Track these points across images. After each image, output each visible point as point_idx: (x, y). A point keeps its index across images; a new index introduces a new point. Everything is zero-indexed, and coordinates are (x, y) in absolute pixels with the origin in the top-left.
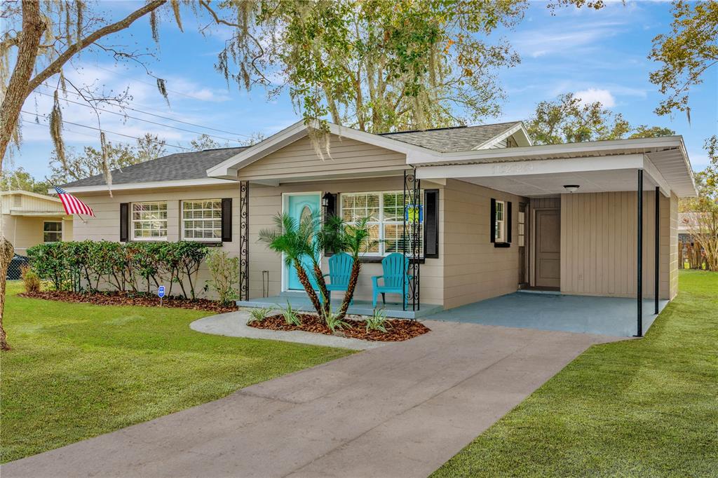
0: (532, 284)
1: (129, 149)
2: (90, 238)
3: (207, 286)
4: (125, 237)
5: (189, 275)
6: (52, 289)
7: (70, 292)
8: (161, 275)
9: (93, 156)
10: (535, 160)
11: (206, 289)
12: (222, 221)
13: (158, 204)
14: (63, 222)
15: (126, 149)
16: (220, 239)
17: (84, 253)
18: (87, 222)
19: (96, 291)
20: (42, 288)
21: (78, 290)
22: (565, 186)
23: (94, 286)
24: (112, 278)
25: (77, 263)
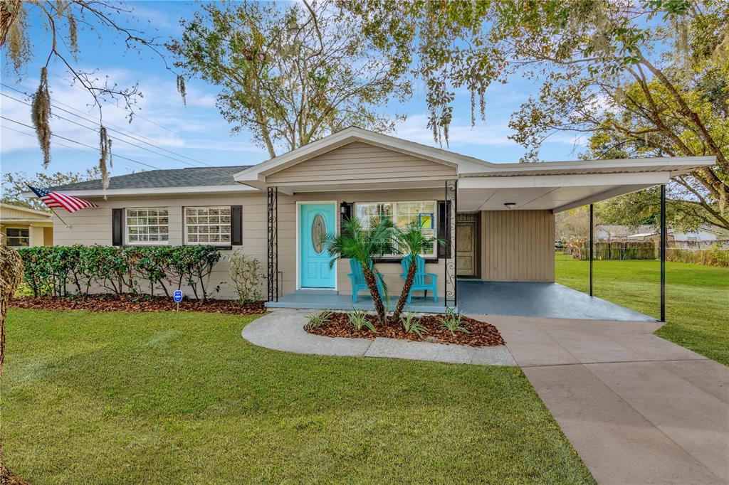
1: (79, 177)
2: (79, 243)
3: (218, 287)
4: (119, 241)
5: (201, 277)
6: (28, 295)
7: (54, 297)
8: (170, 278)
9: (45, 180)
10: (575, 174)
11: (218, 290)
12: (232, 226)
13: (158, 210)
14: (30, 229)
15: (76, 176)
16: (229, 243)
17: (73, 257)
18: (70, 227)
19: (87, 296)
20: (17, 295)
21: (63, 294)
22: (506, 204)
23: (84, 290)
24: (108, 281)
25: (64, 268)
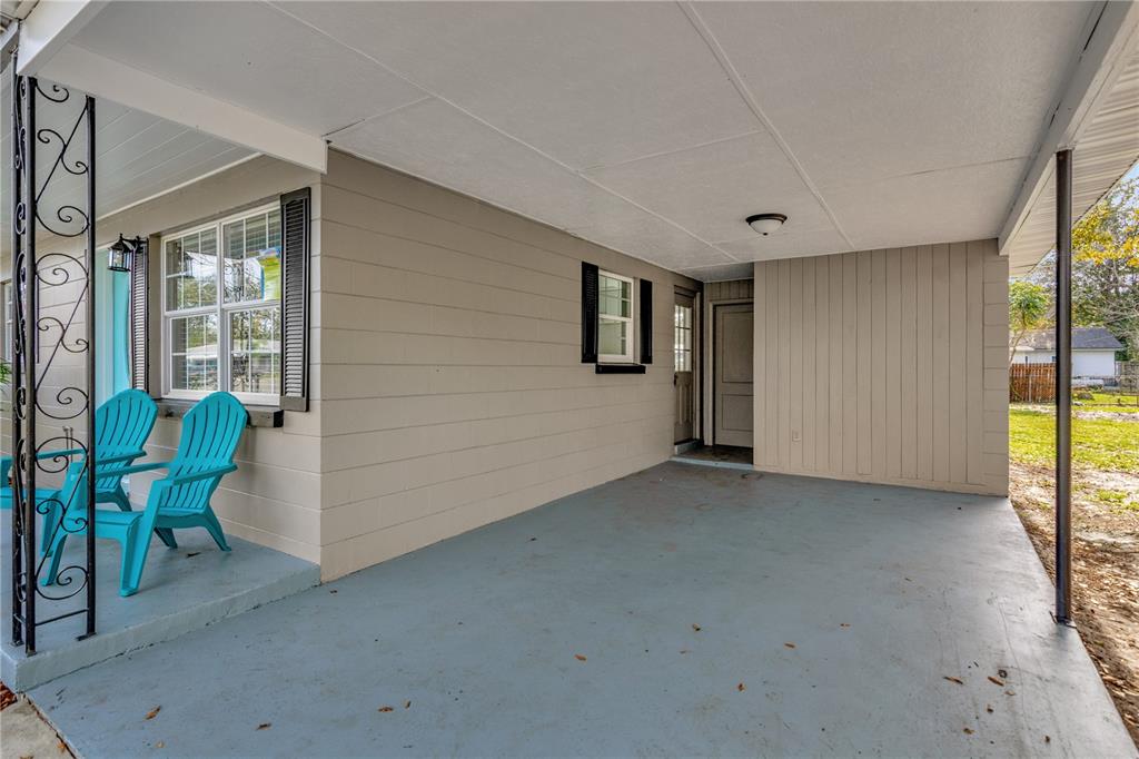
0: (708, 441)
22: (751, 221)
